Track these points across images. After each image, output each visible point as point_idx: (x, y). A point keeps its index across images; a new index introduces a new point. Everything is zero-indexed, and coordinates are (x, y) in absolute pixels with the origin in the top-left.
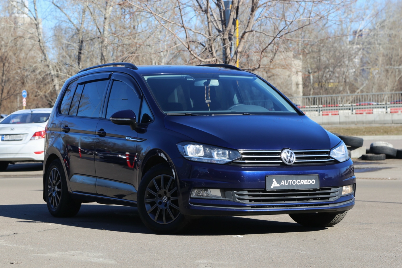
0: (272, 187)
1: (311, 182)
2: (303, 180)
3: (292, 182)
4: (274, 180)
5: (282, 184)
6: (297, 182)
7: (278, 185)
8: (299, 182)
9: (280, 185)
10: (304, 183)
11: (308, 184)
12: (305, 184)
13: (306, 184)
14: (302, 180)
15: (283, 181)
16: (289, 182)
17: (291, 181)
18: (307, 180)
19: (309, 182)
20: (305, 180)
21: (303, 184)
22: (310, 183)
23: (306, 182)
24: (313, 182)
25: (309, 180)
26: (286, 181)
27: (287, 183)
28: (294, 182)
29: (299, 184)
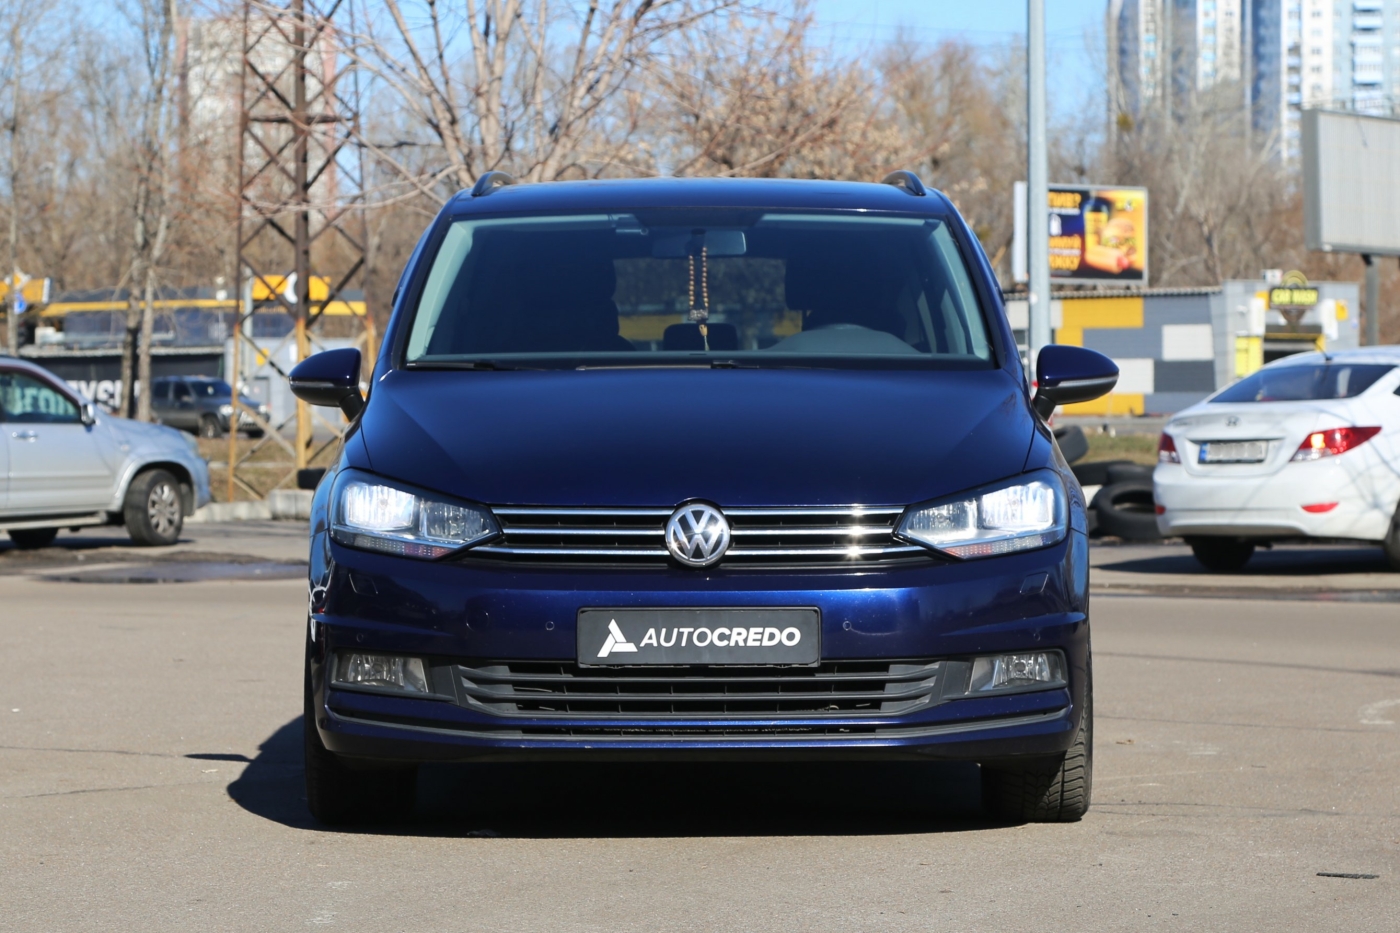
0: (604, 653)
1: (781, 637)
2: (743, 631)
3: (690, 635)
4: (613, 626)
5: (645, 641)
6: (713, 637)
7: (631, 648)
8: (722, 637)
9: (637, 646)
10: (745, 640)
11: (766, 643)
12: (750, 643)
13: (757, 644)
14: (736, 630)
15: (652, 631)
16: (680, 635)
17: (686, 631)
18: (760, 630)
19: (772, 637)
20: (753, 630)
21: (741, 644)
22: (774, 642)
23: (759, 637)
24: (791, 637)
25: (768, 630)
26: (664, 631)
27: (668, 639)
28: (702, 637)
29: (725, 643)
